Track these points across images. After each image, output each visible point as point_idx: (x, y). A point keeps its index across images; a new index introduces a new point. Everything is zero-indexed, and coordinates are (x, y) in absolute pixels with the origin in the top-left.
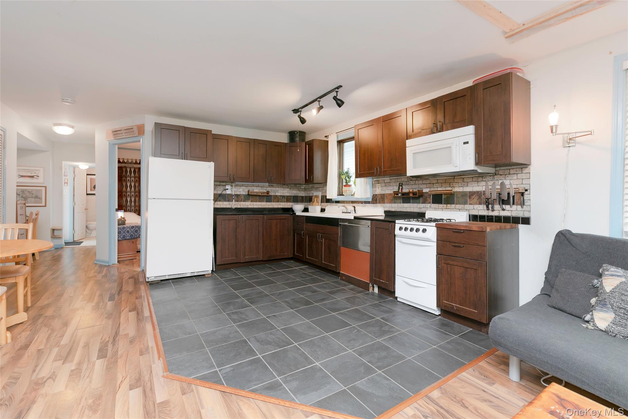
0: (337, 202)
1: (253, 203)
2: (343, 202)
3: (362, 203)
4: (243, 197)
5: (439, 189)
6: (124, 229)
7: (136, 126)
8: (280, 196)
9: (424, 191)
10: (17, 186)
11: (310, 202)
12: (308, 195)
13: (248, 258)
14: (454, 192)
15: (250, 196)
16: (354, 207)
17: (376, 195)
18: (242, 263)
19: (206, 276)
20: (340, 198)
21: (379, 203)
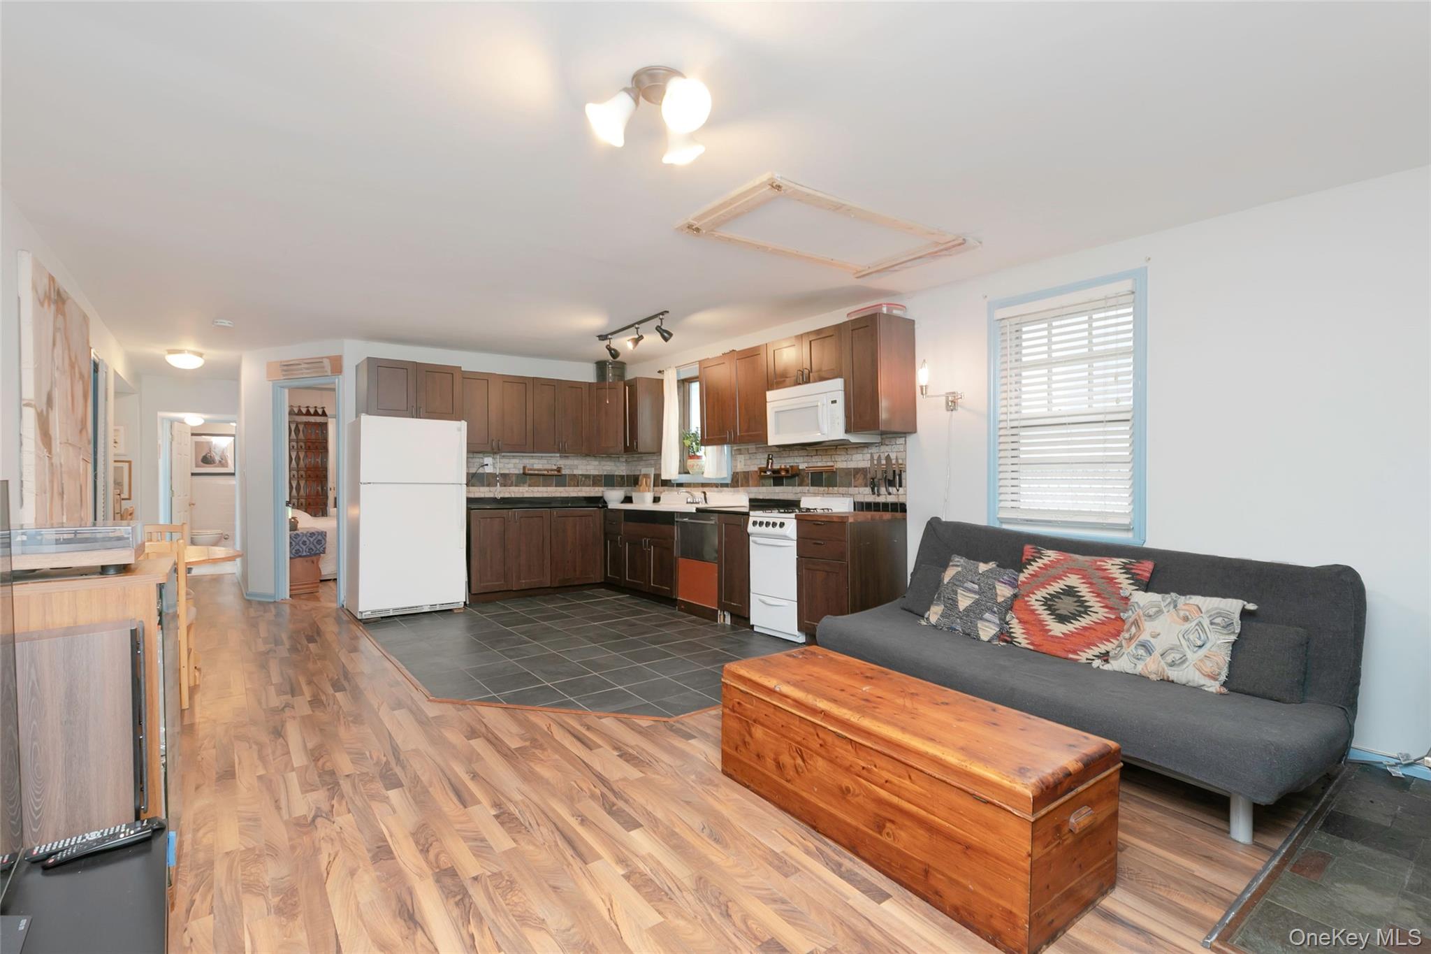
0: (680, 485)
1: (531, 488)
2: (688, 485)
3: (717, 487)
4: (514, 478)
5: (819, 462)
6: (296, 538)
7: (327, 357)
8: (581, 475)
9: (800, 468)
10: (115, 461)
11: (635, 486)
12: (632, 474)
13: (524, 583)
14: (836, 469)
15: (526, 477)
16: (705, 493)
17: (737, 473)
18: (515, 591)
19: (455, 611)
20: (684, 478)
21: (742, 486)
